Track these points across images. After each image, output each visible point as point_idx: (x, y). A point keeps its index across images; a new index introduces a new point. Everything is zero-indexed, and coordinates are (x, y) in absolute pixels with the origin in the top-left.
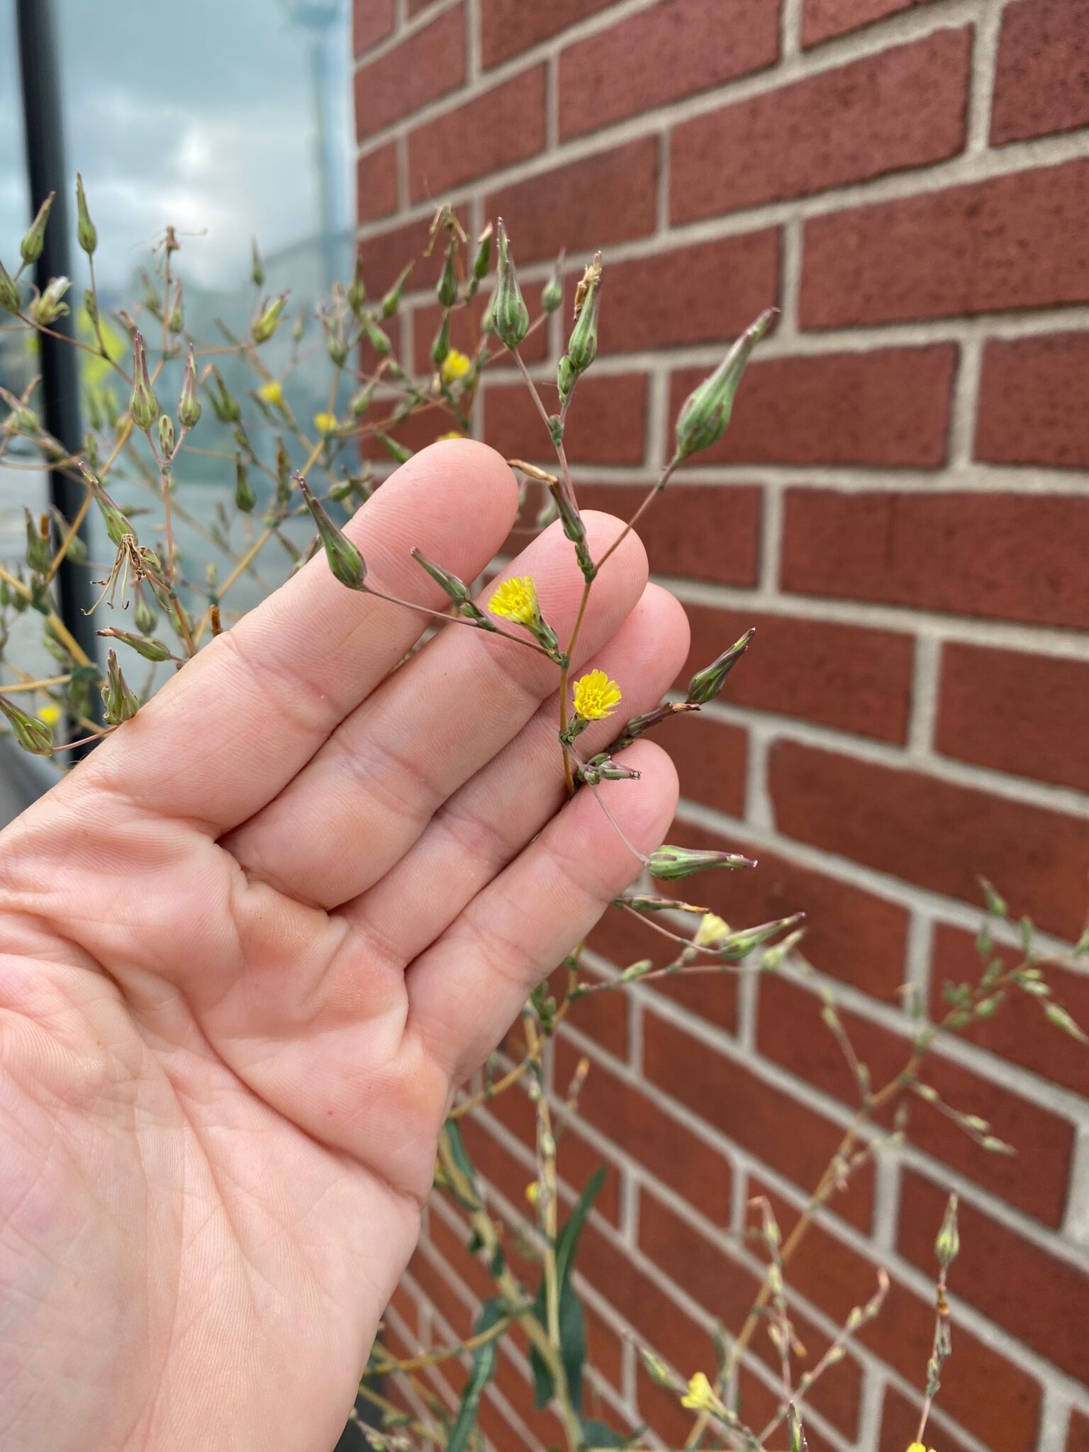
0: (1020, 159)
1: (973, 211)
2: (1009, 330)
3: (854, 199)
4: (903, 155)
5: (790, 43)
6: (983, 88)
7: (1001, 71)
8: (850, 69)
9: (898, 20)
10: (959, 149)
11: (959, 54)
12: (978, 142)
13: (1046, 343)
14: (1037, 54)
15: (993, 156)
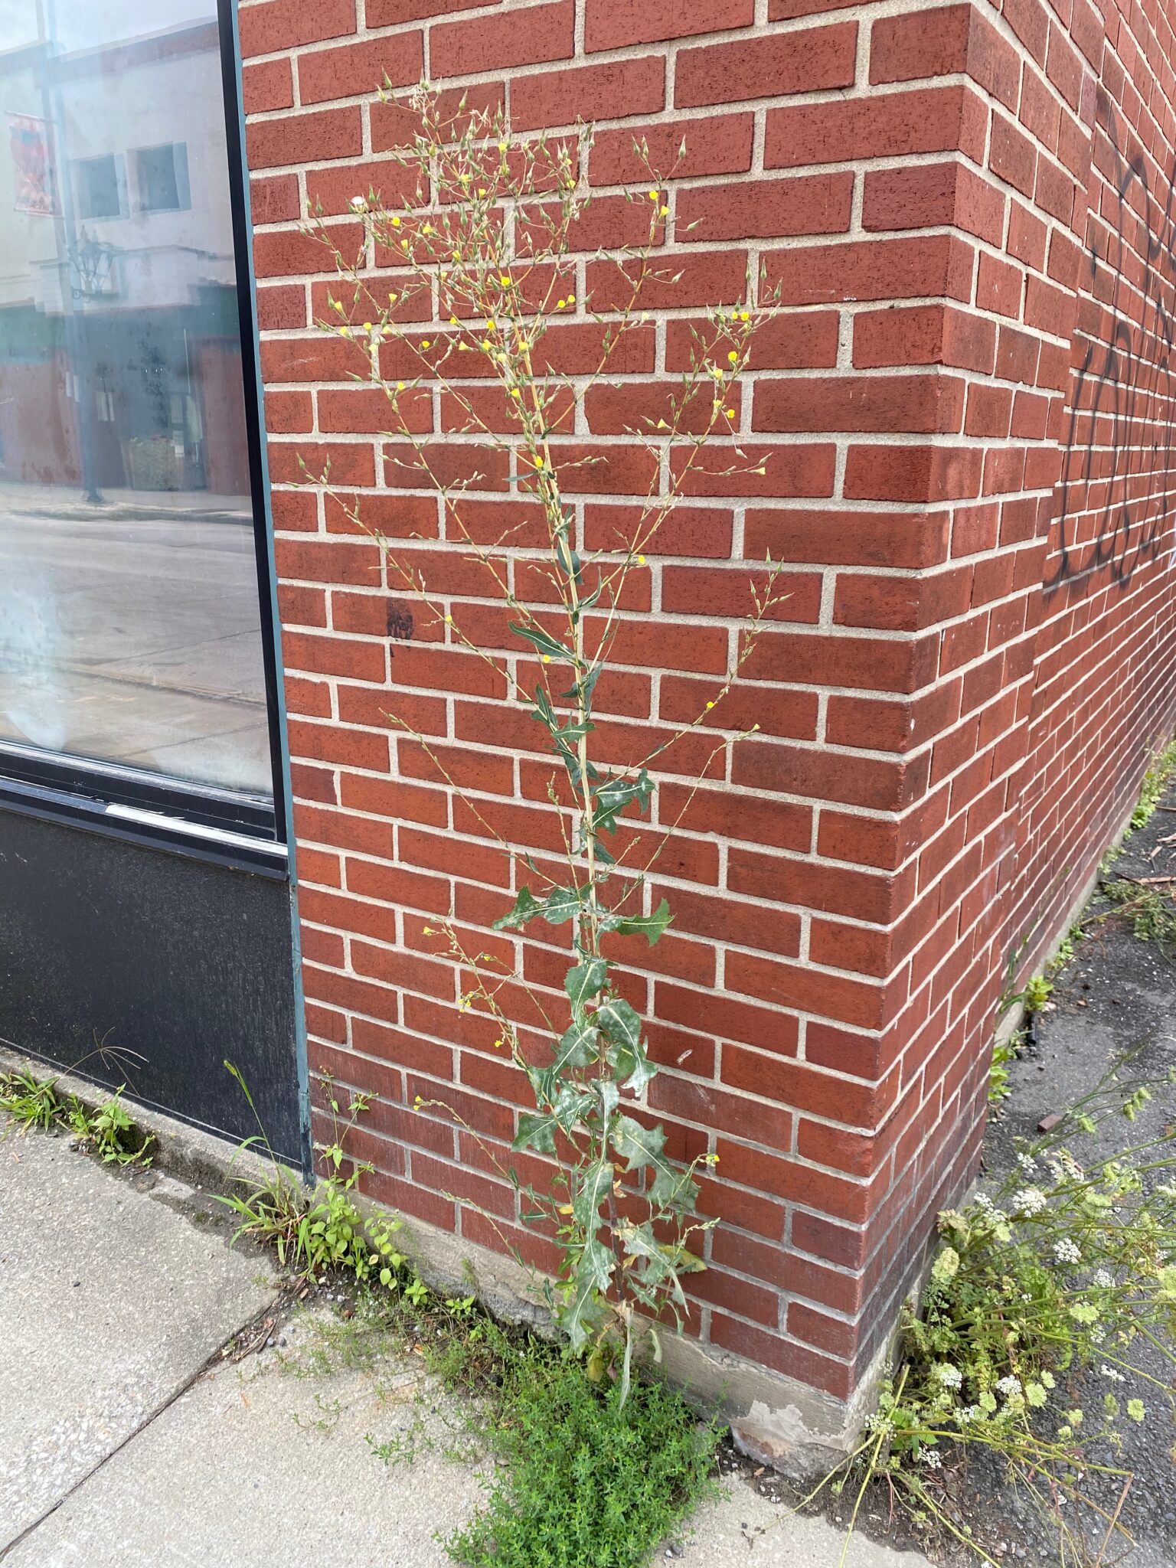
0: (687, 115)
1: (669, 135)
2: (687, 185)
3: (614, 125)
4: (638, 109)
5: (579, 49)
6: (671, 83)
7: (677, 78)
8: (610, 66)
9: (633, 47)
10: (663, 109)
11: (661, 68)
12: (670, 106)
13: (702, 190)
14: (692, 73)
15: (676, 112)
